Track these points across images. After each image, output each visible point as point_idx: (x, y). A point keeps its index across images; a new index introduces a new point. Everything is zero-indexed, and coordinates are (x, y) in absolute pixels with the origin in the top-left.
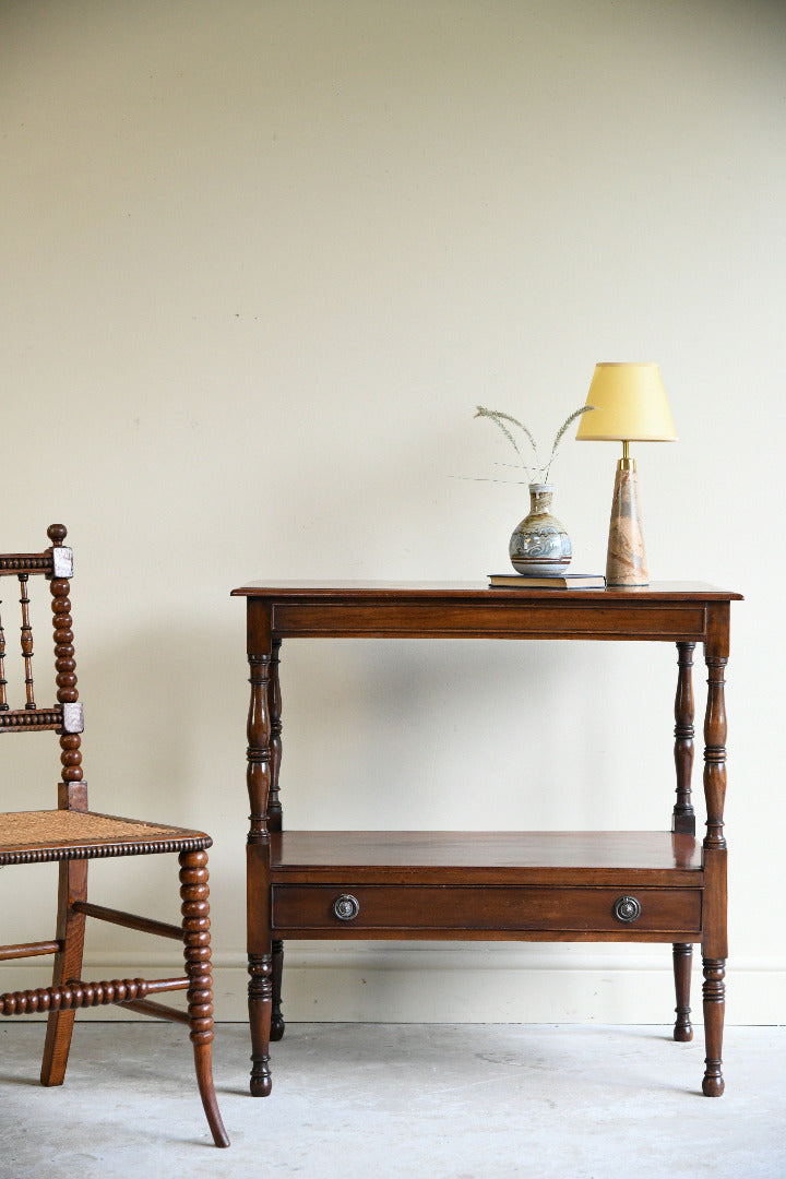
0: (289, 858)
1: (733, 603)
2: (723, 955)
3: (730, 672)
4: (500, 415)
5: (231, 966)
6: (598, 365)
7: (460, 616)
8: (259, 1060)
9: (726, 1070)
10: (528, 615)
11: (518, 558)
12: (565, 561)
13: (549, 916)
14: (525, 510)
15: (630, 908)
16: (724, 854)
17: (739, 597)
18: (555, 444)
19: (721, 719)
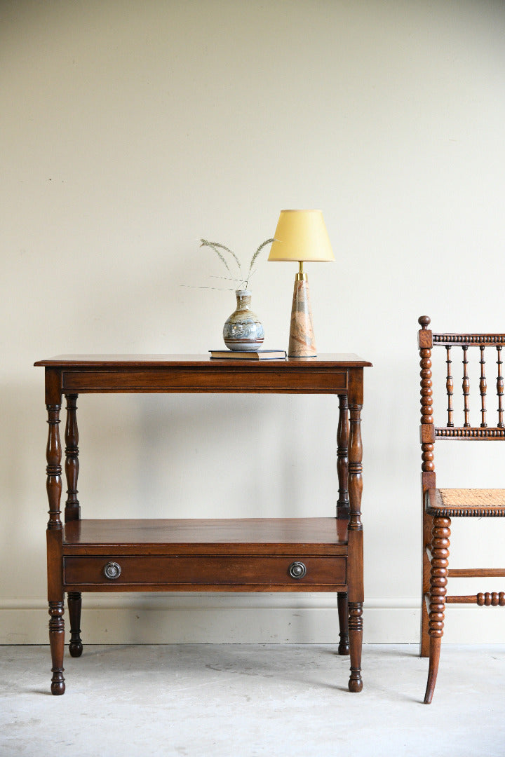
1: (365, 368)
2: (361, 599)
4: (217, 245)
5: (37, 608)
6: (282, 211)
7: (186, 378)
8: (57, 671)
10: (230, 377)
11: (228, 339)
12: (261, 340)
13: (247, 575)
14: (233, 307)
15: (299, 570)
16: (361, 533)
17: (369, 365)
18: (252, 263)
19: (359, 445)
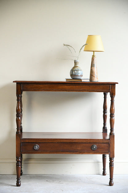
0: (24, 137)
2: (114, 157)
3: (115, 99)
4: (69, 46)
6: (88, 35)
7: (61, 87)
8: (18, 179)
9: (114, 180)
10: (74, 87)
11: (72, 75)
12: (81, 76)
13: (78, 149)
14: (73, 65)
15: (95, 147)
16: (114, 136)
17: (117, 83)
18: (80, 52)
19: (113, 108)
